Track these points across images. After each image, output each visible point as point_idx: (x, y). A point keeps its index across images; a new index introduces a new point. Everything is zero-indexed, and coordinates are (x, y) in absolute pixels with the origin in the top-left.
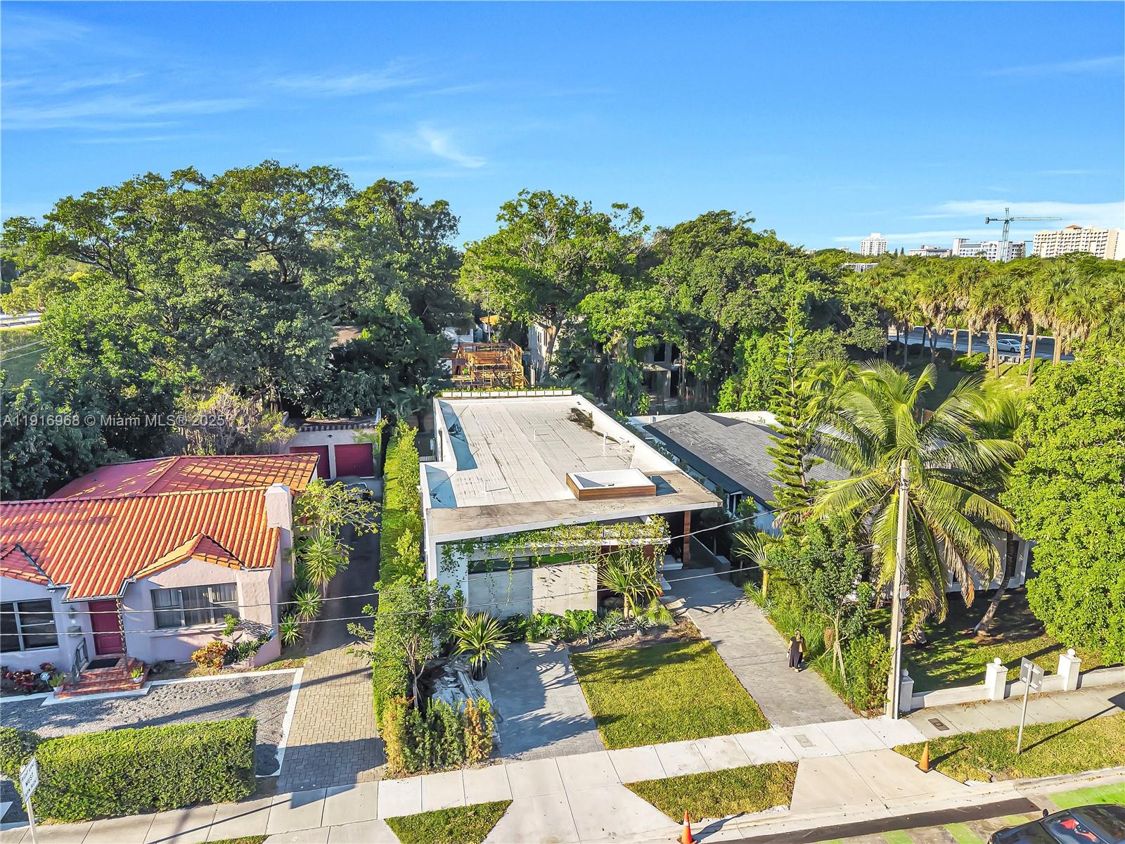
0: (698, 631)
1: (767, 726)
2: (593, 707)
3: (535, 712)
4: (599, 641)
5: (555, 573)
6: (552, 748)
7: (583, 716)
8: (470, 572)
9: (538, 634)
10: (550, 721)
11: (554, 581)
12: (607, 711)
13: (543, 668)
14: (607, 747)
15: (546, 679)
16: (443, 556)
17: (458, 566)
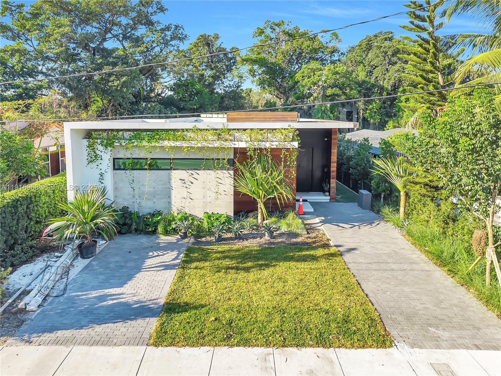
0: (328, 240)
1: (388, 343)
2: (173, 292)
3: (106, 291)
4: (225, 239)
5: (193, 176)
6: (84, 332)
7: (156, 301)
8: (114, 169)
9: (169, 228)
10: (115, 301)
11: (192, 183)
12: (185, 298)
13: (156, 254)
14: (151, 341)
15: (149, 262)
16: (88, 148)
17: (101, 159)
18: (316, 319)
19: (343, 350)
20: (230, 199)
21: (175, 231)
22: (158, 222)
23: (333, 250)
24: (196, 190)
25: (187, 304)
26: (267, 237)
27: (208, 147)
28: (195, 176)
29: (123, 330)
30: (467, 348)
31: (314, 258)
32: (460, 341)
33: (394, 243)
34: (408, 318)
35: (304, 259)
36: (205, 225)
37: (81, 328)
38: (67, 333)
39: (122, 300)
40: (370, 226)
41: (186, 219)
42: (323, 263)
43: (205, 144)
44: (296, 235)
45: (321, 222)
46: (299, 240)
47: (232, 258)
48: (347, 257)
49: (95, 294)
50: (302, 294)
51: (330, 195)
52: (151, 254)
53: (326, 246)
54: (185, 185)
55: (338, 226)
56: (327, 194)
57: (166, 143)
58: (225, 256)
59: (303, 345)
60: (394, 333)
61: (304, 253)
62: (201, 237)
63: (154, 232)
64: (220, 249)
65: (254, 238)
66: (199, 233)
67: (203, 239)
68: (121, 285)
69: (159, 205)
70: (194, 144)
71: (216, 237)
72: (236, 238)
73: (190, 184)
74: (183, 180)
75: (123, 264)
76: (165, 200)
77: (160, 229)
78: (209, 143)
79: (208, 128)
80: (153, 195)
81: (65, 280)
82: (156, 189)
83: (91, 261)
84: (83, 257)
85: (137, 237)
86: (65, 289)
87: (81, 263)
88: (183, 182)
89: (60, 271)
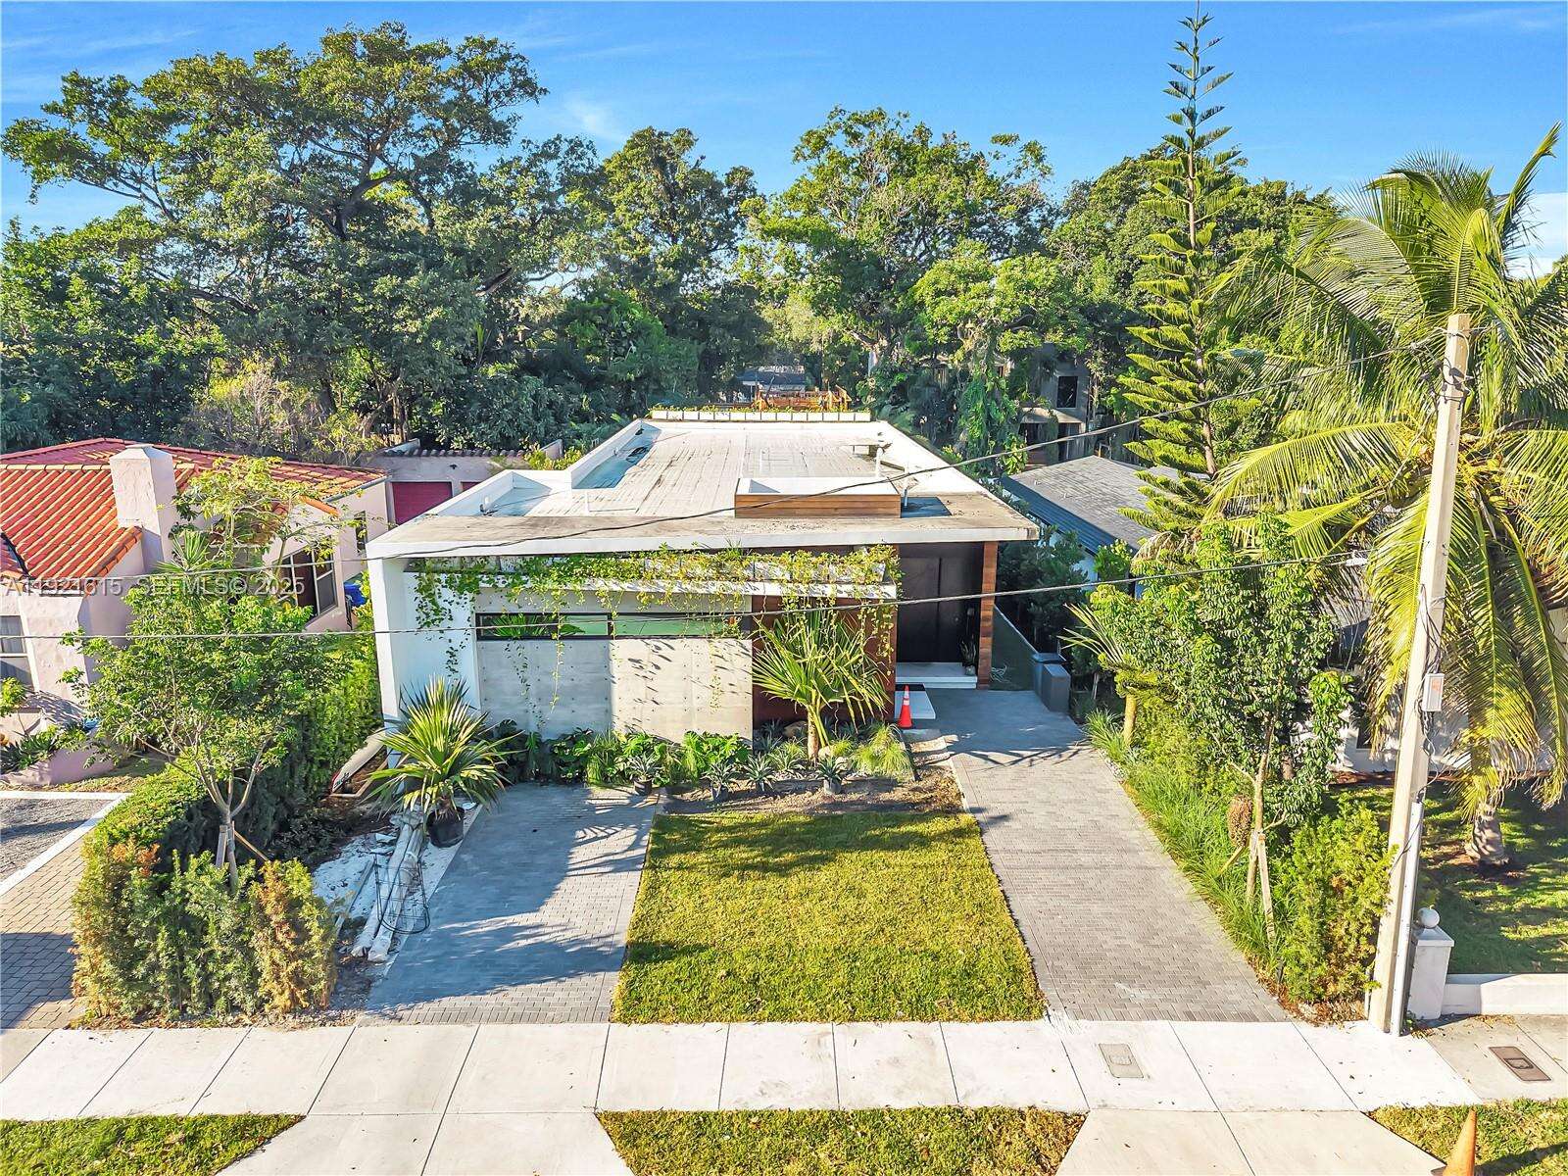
0: (959, 795)
1: (1035, 1012)
2: (640, 922)
3: (510, 919)
4: (737, 796)
5: (660, 652)
6: (489, 1001)
7: (610, 939)
8: (480, 637)
9: (612, 772)
10: (531, 941)
11: (657, 667)
12: (665, 933)
13: (590, 835)
14: (616, 1015)
15: (581, 855)
16: (418, 595)
17: (451, 619)
18: (913, 971)
19: (955, 1025)
20: (745, 703)
21: (624, 778)
22: (586, 757)
23: (965, 819)
24: (667, 681)
25: (669, 945)
26: (826, 789)
27: (694, 594)
28: (665, 651)
29: (559, 994)
30: (1172, 1017)
31: (923, 842)
32: (1162, 1007)
33: (1099, 804)
34: (1084, 966)
35: (900, 843)
36: (691, 762)
37: (482, 992)
38: (462, 1002)
39: (544, 938)
40: (1056, 758)
41: (648, 750)
42: (940, 853)
43: (688, 586)
44: (890, 784)
45: (948, 749)
46: (898, 795)
47: (752, 843)
48: (994, 837)
49: (487, 926)
50: (892, 922)
51: (977, 674)
52: (580, 834)
53: (952, 810)
54: (642, 673)
55: (985, 758)
56: (971, 670)
57: (600, 585)
58: (738, 837)
59: (886, 1018)
60: (1050, 992)
61: (903, 829)
62: (683, 791)
63: (579, 780)
64: (725, 822)
65: (798, 791)
66: (678, 782)
67: (687, 796)
68: (534, 908)
69: (583, 717)
70: (663, 585)
71: (715, 792)
72: (757, 793)
73: (654, 669)
74: (638, 661)
75: (525, 859)
76: (597, 706)
77: (591, 774)
78: (698, 586)
79: (694, 547)
80: (571, 694)
81: (418, 896)
82: (575, 682)
83: (458, 853)
84: (439, 844)
85: (542, 792)
86: (426, 917)
87: (438, 860)
88: (638, 665)
89: (404, 878)
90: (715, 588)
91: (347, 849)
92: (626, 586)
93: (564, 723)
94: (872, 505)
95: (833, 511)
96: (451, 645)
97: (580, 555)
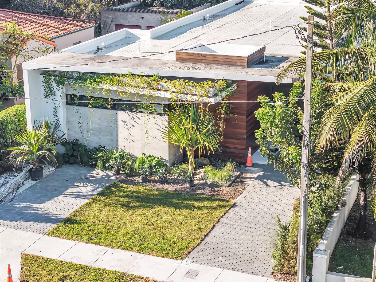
0: (241, 194)
4: (150, 181)
5: (134, 120)
8: (67, 104)
9: (107, 165)
13: (82, 185)
14: (48, 233)
15: (71, 190)
16: (44, 84)
17: (55, 95)
19: (149, 256)
23: (231, 202)
24: (136, 131)
27: (139, 94)
28: (136, 119)
32: (227, 265)
34: (215, 251)
43: (136, 91)
45: (257, 177)
54: (127, 127)
55: (265, 182)
57: (105, 86)
60: (193, 255)
63: (93, 166)
70: (127, 89)
73: (132, 126)
74: (125, 122)
75: (57, 188)
76: (109, 137)
77: (99, 164)
78: (140, 91)
79: (142, 74)
80: (99, 131)
81: (15, 193)
82: (100, 126)
83: (37, 183)
84: (33, 180)
85: (81, 168)
86: (13, 199)
87: (29, 184)
88: (125, 124)
89: (12, 186)
90: (146, 92)
91: (3, 176)
92: (115, 88)
93: (96, 143)
94: (234, 61)
95: (217, 62)
96: (55, 105)
97: (99, 73)
